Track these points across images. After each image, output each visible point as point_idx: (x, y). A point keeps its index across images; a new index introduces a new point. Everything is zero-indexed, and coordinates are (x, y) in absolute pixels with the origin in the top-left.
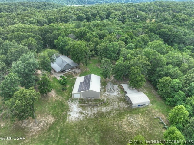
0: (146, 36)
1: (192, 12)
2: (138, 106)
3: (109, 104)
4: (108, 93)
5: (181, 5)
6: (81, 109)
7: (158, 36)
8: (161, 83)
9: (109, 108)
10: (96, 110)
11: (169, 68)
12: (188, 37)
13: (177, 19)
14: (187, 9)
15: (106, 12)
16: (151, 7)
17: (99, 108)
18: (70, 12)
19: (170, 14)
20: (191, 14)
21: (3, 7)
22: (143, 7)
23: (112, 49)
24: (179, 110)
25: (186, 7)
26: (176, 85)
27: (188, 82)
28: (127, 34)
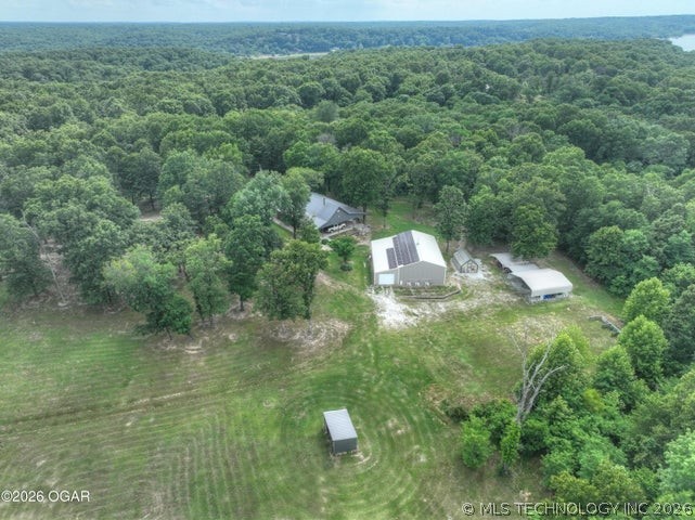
0: (536, 137)
1: (655, 74)
2: (546, 297)
3: (471, 295)
4: (463, 275)
5: (620, 53)
6: (405, 306)
7: (565, 137)
8: (596, 242)
9: (475, 303)
10: (442, 307)
11: (614, 208)
12: (652, 141)
13: (613, 93)
14: (639, 64)
15: (387, 75)
16: (525, 59)
17: (448, 304)
18: (272, 79)
19: (587, 81)
20: (654, 78)
21: (38, 66)
22: (498, 57)
23: (455, 168)
24: (648, 288)
25: (634, 57)
26: (634, 243)
27: (663, 235)
28: (480, 134)
